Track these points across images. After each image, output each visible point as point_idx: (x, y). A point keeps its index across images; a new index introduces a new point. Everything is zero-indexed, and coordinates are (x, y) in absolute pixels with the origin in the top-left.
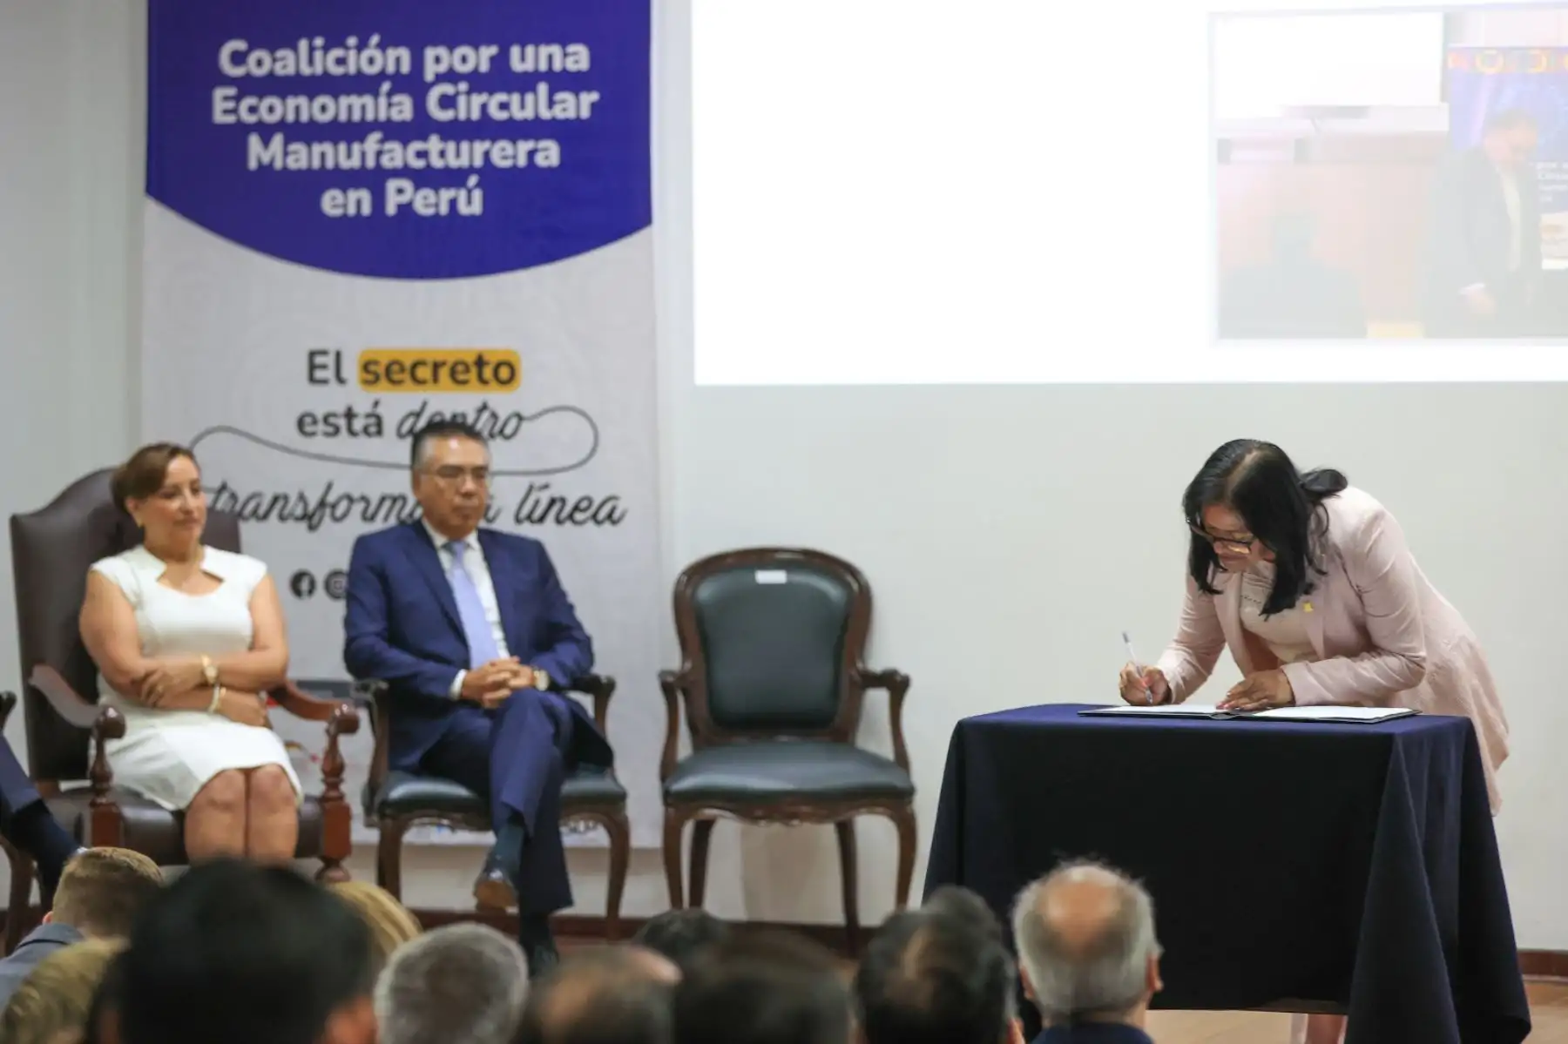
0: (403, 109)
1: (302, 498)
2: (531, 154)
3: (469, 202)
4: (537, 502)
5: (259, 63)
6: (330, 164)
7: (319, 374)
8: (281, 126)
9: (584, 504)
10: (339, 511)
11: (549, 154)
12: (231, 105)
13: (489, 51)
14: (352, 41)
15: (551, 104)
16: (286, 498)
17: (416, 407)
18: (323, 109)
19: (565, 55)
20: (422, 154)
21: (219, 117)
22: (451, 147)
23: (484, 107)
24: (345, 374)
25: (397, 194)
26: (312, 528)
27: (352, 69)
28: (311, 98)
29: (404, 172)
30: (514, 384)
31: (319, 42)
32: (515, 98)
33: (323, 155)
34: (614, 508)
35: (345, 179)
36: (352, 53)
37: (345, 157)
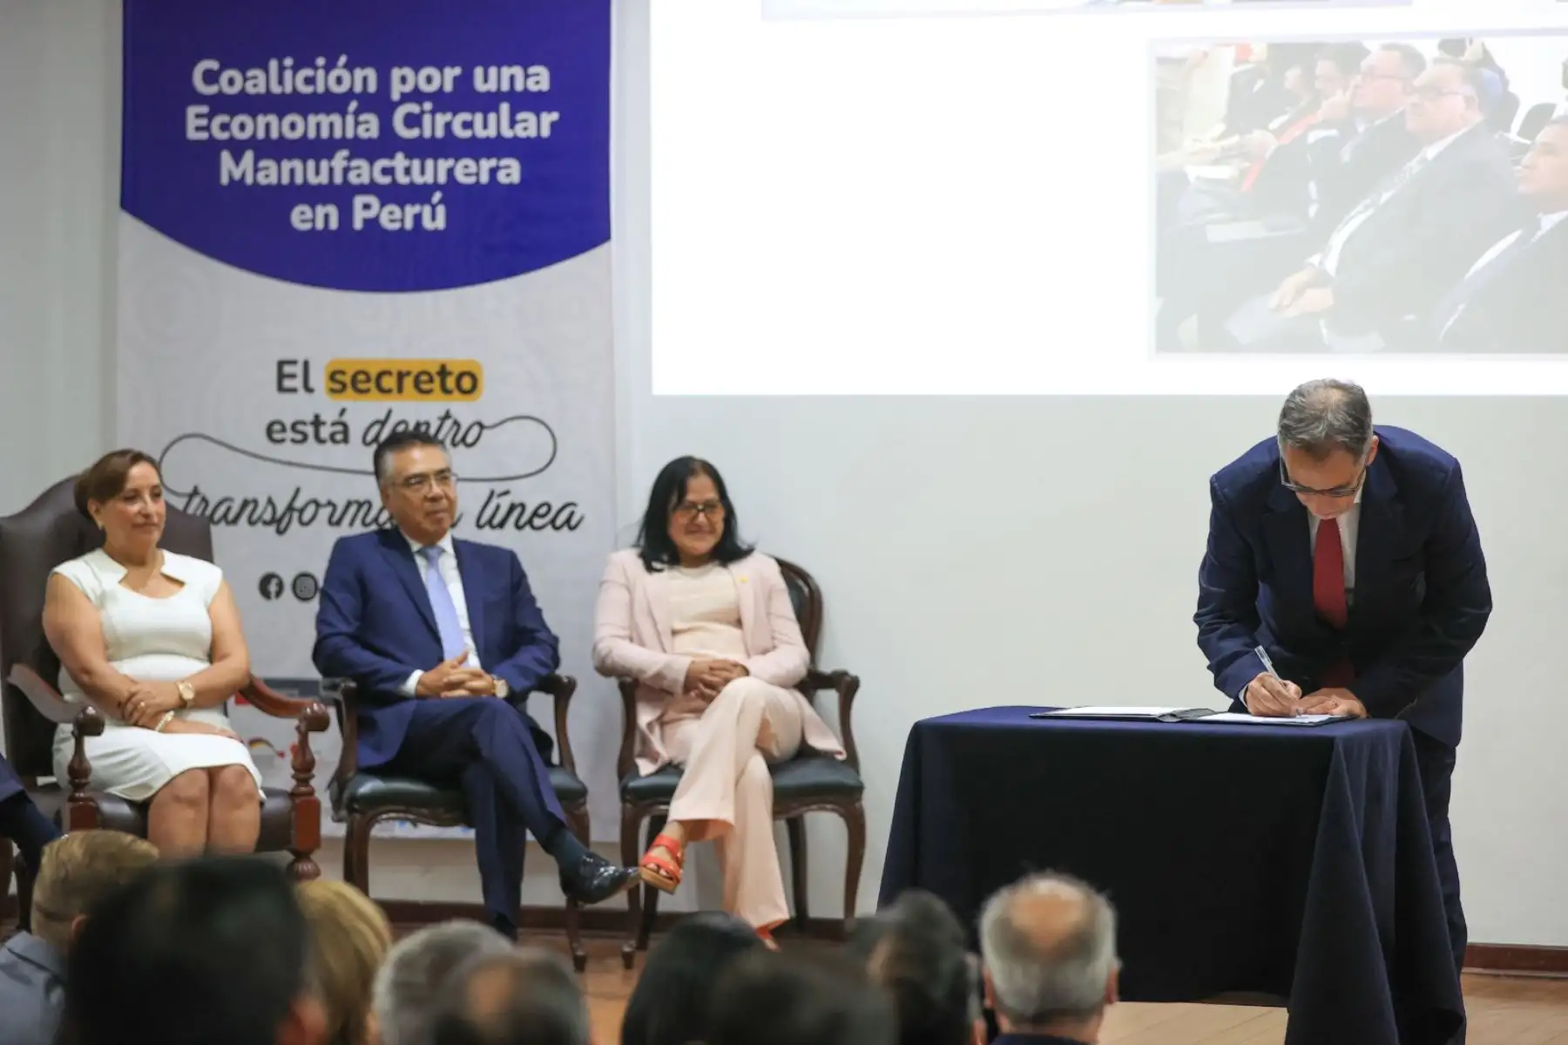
0: (370, 127)
1: (270, 501)
2: (493, 172)
3: (434, 218)
4: (498, 507)
5: (231, 82)
6: (299, 180)
7: (287, 383)
8: (252, 143)
9: (543, 510)
10: (307, 516)
11: (511, 172)
12: (204, 122)
13: (452, 72)
14: (321, 61)
15: (513, 123)
16: (255, 502)
17: (382, 417)
18: (293, 127)
19: (527, 76)
20: (387, 171)
21: (192, 134)
22: (416, 163)
23: (448, 126)
24: (312, 384)
25: (363, 210)
26: (280, 532)
27: (321, 89)
28: (281, 117)
29: (371, 188)
30: (476, 393)
31: (288, 62)
32: (478, 118)
33: (292, 172)
34: (572, 514)
35: (314, 195)
36: (321, 73)
37: (314, 174)
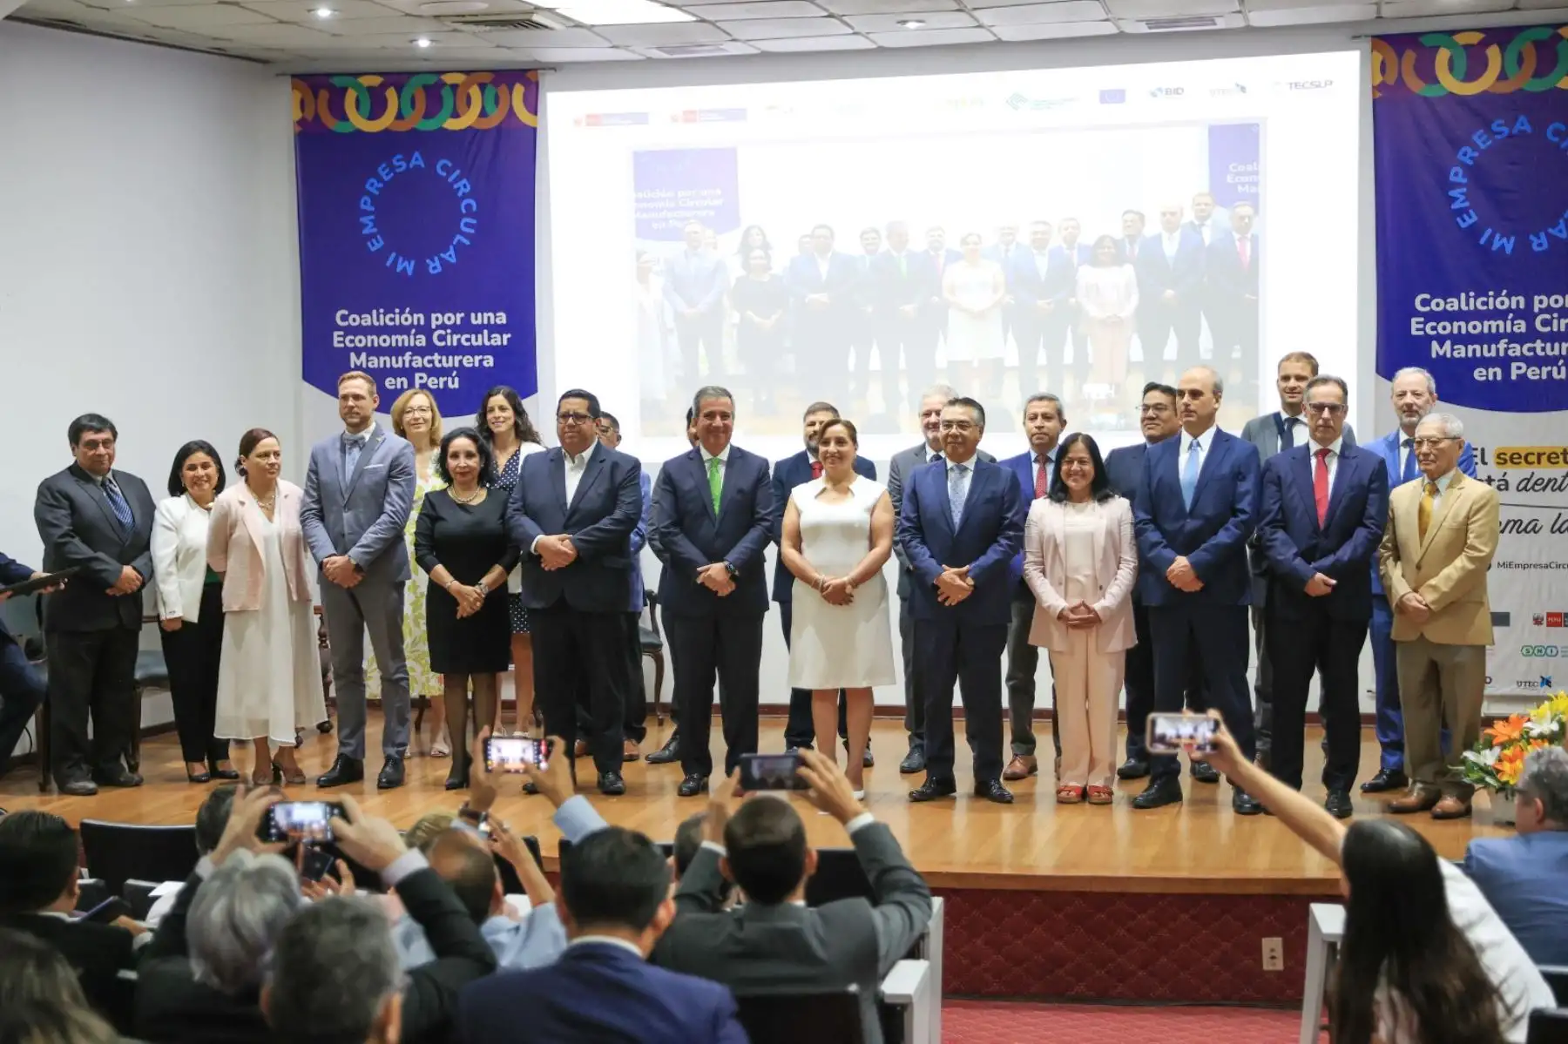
0: (422, 341)
2: (481, 361)
3: (453, 383)
5: (354, 320)
6: (388, 366)
8: (365, 349)
11: (489, 361)
12: (341, 339)
13: (460, 316)
14: (397, 310)
15: (490, 339)
18: (385, 341)
19: (496, 317)
20: (429, 362)
21: (336, 345)
22: (444, 358)
23: (459, 340)
25: (420, 379)
27: (397, 323)
28: (379, 336)
29: (423, 369)
31: (382, 311)
32: (473, 337)
33: (385, 362)
35: (396, 373)
36: (397, 316)
37: (396, 363)
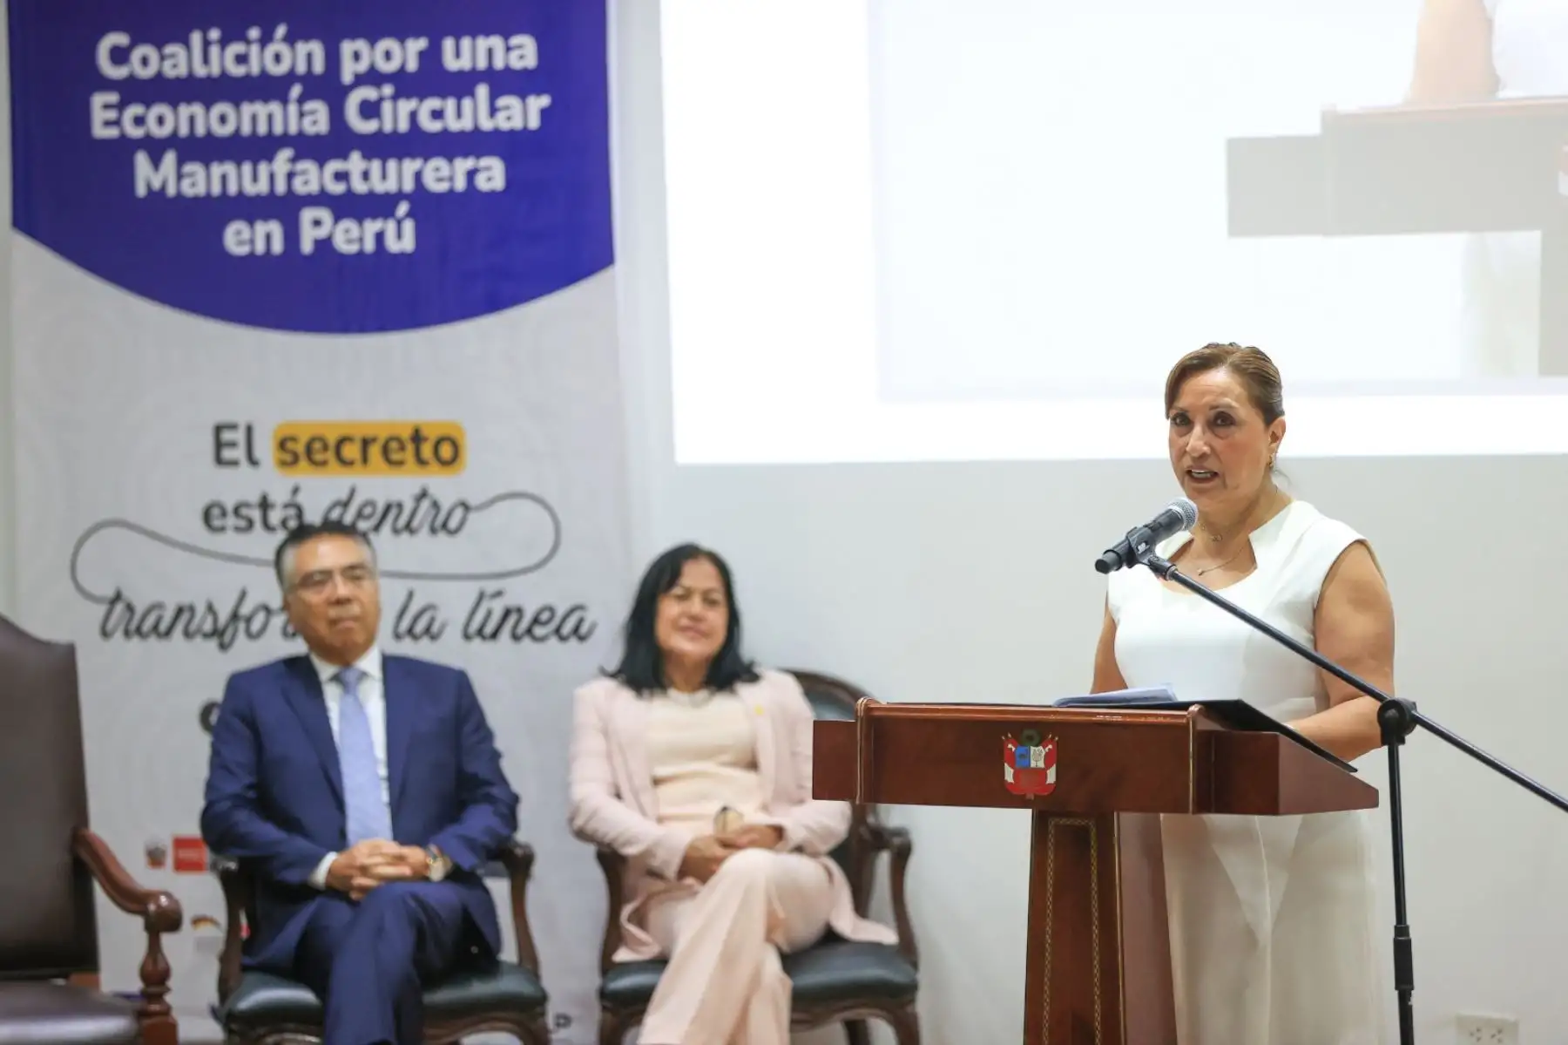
0: (317, 119)
1: (210, 608)
2: (471, 175)
3: (399, 236)
4: (489, 614)
5: (145, 61)
6: (232, 189)
7: (227, 454)
8: (173, 141)
9: (545, 616)
10: (256, 625)
11: (493, 175)
12: (112, 115)
13: (417, 45)
14: (254, 33)
15: (493, 111)
16: (192, 609)
17: (344, 496)
18: (221, 120)
19: (508, 49)
20: (341, 176)
21: (100, 131)
22: (376, 165)
23: (413, 116)
24: (258, 453)
25: (314, 226)
26: (223, 647)
27: (255, 69)
28: (208, 106)
29: (321, 199)
30: (456, 465)
31: (214, 34)
32: (450, 105)
33: (224, 178)
34: (581, 621)
35: (251, 209)
36: (255, 49)
37: (250, 180)
